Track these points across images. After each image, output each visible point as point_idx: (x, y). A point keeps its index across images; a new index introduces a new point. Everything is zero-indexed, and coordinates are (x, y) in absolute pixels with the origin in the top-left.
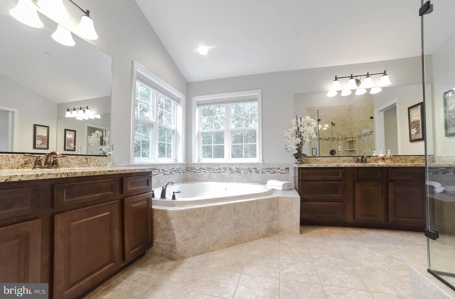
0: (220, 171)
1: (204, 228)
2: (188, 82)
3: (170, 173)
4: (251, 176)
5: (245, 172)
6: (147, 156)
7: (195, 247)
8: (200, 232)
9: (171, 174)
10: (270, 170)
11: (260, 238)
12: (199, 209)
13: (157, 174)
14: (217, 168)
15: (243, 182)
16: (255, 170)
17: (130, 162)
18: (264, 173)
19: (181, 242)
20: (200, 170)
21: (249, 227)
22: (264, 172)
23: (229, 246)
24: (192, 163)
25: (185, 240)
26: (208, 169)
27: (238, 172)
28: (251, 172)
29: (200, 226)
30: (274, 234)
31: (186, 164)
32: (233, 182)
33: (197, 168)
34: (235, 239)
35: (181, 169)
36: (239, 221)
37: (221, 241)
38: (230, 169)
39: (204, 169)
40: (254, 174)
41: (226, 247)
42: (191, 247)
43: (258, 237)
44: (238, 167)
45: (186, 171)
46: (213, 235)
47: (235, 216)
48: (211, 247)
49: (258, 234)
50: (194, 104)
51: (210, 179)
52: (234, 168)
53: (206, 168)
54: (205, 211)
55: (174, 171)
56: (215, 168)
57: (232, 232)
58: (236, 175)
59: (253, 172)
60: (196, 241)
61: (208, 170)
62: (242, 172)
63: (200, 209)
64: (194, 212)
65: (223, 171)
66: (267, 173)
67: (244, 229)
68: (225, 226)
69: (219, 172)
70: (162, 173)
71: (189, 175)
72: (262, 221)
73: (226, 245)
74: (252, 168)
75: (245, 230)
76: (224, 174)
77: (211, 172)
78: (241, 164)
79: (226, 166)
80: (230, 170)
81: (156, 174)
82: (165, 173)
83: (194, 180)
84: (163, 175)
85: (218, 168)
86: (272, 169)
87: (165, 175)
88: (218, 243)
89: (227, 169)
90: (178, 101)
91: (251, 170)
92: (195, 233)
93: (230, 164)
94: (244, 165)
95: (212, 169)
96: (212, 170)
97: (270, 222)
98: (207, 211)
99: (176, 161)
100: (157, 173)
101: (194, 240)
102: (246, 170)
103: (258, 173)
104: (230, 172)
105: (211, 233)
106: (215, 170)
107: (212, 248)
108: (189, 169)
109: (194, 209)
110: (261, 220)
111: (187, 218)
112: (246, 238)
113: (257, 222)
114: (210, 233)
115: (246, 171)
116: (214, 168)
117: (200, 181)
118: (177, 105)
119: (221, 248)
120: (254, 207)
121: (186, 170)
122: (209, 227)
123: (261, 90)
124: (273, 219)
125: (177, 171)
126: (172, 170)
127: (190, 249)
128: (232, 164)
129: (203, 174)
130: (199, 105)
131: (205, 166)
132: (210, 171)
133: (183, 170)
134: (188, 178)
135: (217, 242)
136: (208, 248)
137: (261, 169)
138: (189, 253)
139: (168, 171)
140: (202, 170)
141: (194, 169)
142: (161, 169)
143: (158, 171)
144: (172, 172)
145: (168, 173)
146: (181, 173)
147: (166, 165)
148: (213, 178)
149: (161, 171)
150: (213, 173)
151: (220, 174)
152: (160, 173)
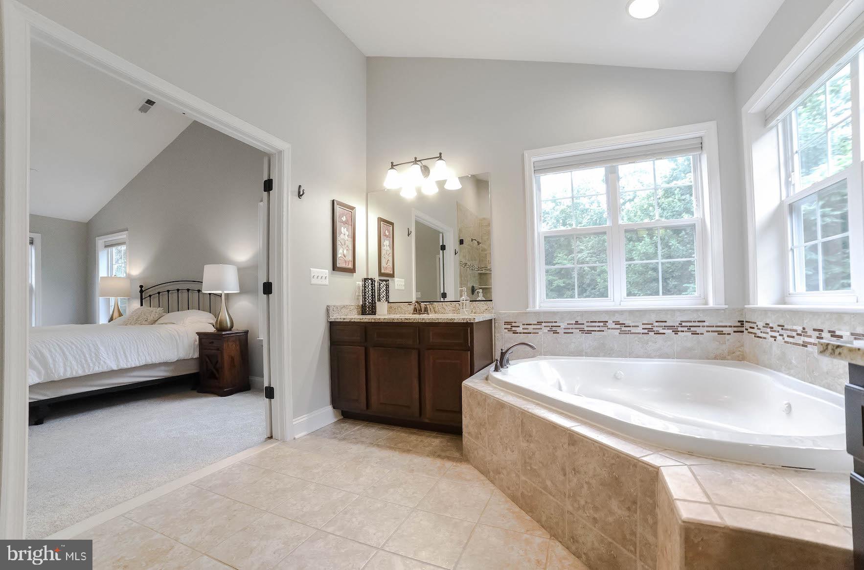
0: (806, 339)
3: (646, 331)
6: (600, 296)
9: (652, 334)
13: (599, 331)
14: (799, 329)
17: (527, 307)
20: (765, 330)
24: (748, 306)
26: (779, 329)
31: (736, 310)
33: (761, 324)
35: (706, 324)
39: (772, 329)
45: (736, 329)
51: (781, 365)
53: (775, 327)
55: (666, 327)
56: (795, 328)
61: (781, 332)
69: (805, 345)
70: (613, 329)
77: (787, 339)
79: (820, 322)
81: (596, 331)
82: (624, 329)
84: (619, 333)
85: (801, 329)
87: (628, 333)
95: (788, 330)
96: (789, 333)
100: (597, 329)
106: (794, 334)
108: (747, 326)
113: (569, 497)
116: (791, 327)
117: (765, 366)
120: (562, 447)
121: (736, 326)
125: (680, 329)
126: (656, 324)
129: (771, 345)
131: (773, 318)
132: (785, 336)
133: (718, 327)
134: (747, 351)
139: (638, 327)
140: (769, 330)
141: (756, 328)
142: (610, 322)
143: (602, 324)
144: (655, 329)
145: (639, 330)
146: (702, 334)
147: (632, 312)
148: (791, 363)
149: (611, 325)
150: (791, 343)
151: (807, 351)
152: (610, 328)
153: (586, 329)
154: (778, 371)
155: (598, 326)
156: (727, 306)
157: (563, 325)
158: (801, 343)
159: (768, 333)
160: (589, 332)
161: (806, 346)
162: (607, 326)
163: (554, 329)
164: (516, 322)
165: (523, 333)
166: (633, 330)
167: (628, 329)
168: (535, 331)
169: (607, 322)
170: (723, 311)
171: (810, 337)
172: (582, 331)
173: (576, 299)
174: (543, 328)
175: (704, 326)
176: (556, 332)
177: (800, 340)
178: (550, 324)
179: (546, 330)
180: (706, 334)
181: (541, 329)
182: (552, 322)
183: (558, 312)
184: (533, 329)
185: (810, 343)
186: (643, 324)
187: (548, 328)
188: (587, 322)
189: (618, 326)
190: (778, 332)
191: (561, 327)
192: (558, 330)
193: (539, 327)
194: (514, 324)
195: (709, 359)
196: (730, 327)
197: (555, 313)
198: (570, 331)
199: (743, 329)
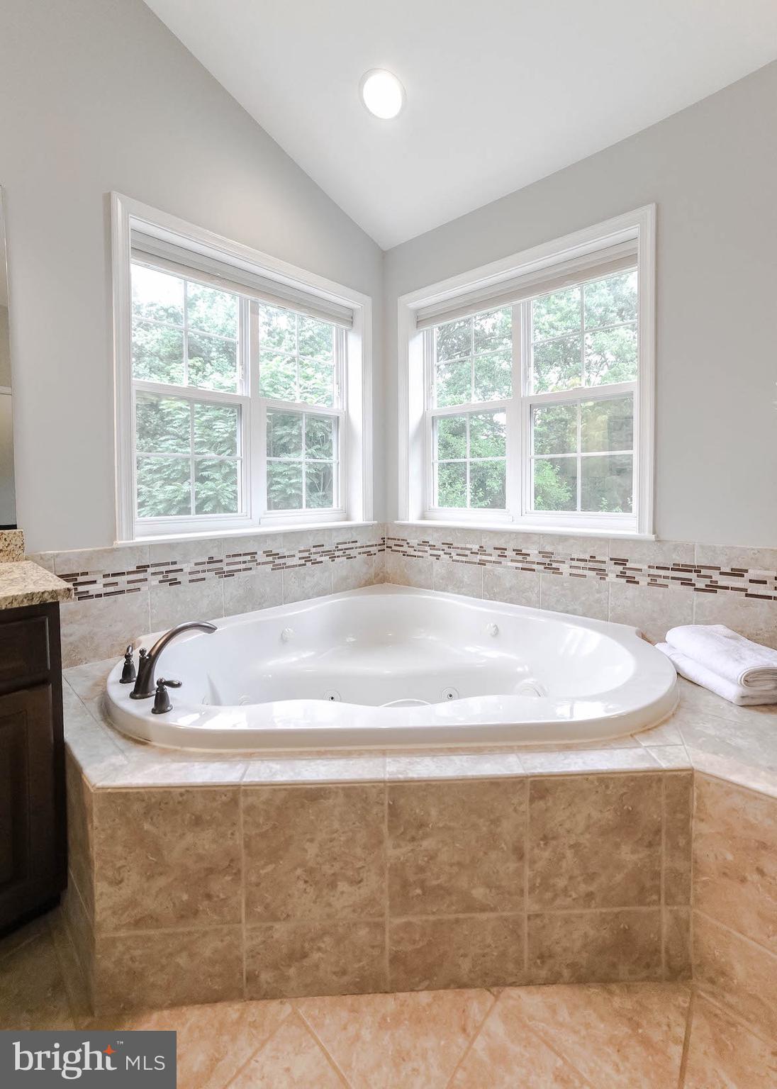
0: (484, 558)
1: (232, 880)
2: (385, 249)
3: (302, 562)
4: (599, 592)
5: (575, 571)
6: (226, 509)
7: (182, 960)
8: (209, 896)
9: (309, 564)
10: (693, 576)
11: (553, 980)
12: (202, 792)
13: (245, 570)
14: (475, 548)
15: (567, 612)
16: (620, 568)
17: (113, 538)
18: (661, 585)
19: (117, 928)
20: (421, 548)
21: (484, 909)
22: (660, 581)
23: (366, 985)
24: (396, 522)
25: (138, 923)
26: (445, 547)
27: (548, 567)
28: (602, 573)
29: (210, 871)
30: (657, 980)
31: (383, 526)
32: (529, 603)
33: (414, 542)
34: (396, 959)
35: (358, 544)
36: (421, 870)
37: (316, 956)
38: (518, 552)
39: (432, 547)
40: (613, 583)
41: (345, 991)
42: (164, 961)
43: (543, 973)
44: (548, 549)
45: (380, 548)
46: (276, 919)
47: (396, 846)
48: (266, 977)
49: (541, 957)
50: (404, 320)
51: (450, 583)
52: (533, 552)
53: (438, 545)
54: (234, 801)
55: (323, 552)
56: (468, 546)
57: (381, 919)
58: (541, 578)
59: (611, 577)
60: (190, 933)
61: (447, 550)
62: (564, 568)
63: (210, 792)
64: (179, 803)
65: (493, 559)
66: (676, 586)
67: (452, 917)
68: (343, 886)
69: (482, 563)
70: (263, 563)
71: (392, 561)
72: (565, 891)
73: (345, 979)
74: (607, 559)
75: (457, 921)
76: (499, 570)
77: (456, 557)
78: (563, 538)
79: (503, 541)
80: (520, 558)
81: (240, 570)
82: (277, 561)
83: (404, 582)
84: (272, 569)
85: (478, 547)
86: (704, 572)
87: (283, 567)
88: (306, 962)
89: (510, 553)
90: (348, 318)
91: (603, 566)
92: (185, 897)
93: (517, 534)
94: (572, 541)
95: (458, 548)
96: (459, 551)
97: (625, 904)
98: (243, 802)
99: (348, 515)
100: (242, 566)
101: (180, 930)
102: (582, 564)
103: (631, 580)
104: (520, 565)
105: (266, 908)
106: (468, 552)
107: (267, 982)
108: (391, 543)
109: (183, 790)
110: (561, 883)
111: (147, 826)
112: (466, 965)
113: (532, 889)
114: (259, 909)
115: (579, 568)
116: (463, 546)
117: (421, 587)
118: (346, 333)
119: (316, 989)
120: (515, 810)
121: (380, 545)
122: (253, 879)
123: (653, 206)
124: (642, 889)
125: (337, 553)
126: (314, 550)
127: (163, 968)
128: (527, 536)
129: (432, 563)
130: (421, 320)
131: (436, 535)
132: (453, 554)
133: (367, 546)
134: (389, 572)
135: (297, 955)
136: (252, 978)
137: (646, 567)
138: (153, 985)
139: (294, 556)
140: (427, 548)
141: (406, 545)
142: (260, 553)
143: (248, 558)
144: (313, 557)
145: (296, 561)
146: (355, 557)
147: (287, 535)
148: (462, 582)
149: (261, 557)
150: (462, 562)
151: (486, 568)
152: (259, 564)
153: (226, 569)
154: (442, 591)
155: (244, 562)
156: (376, 522)
157: (187, 568)
158: (478, 561)
159: (426, 552)
160: (230, 574)
161: (485, 565)
162: (256, 560)
163: (171, 576)
164: (87, 573)
165: (106, 594)
166: (290, 562)
167: (282, 561)
168: (132, 586)
169: (256, 553)
170: (371, 528)
171: (491, 555)
172: (220, 573)
173: (193, 516)
174: (150, 578)
175: (356, 548)
176: (174, 582)
177: (478, 558)
178: (164, 569)
179: (154, 581)
180: (358, 556)
181: (146, 580)
182: (167, 564)
183: (178, 543)
184: (129, 582)
185: (490, 562)
186: (300, 552)
187: (160, 577)
188: (228, 556)
189: (270, 559)
190: (444, 550)
191: (185, 571)
192: (179, 577)
193: (141, 576)
194: (80, 579)
195: (361, 587)
196: (376, 545)
197: (171, 546)
198: (201, 576)
199: (385, 547)
